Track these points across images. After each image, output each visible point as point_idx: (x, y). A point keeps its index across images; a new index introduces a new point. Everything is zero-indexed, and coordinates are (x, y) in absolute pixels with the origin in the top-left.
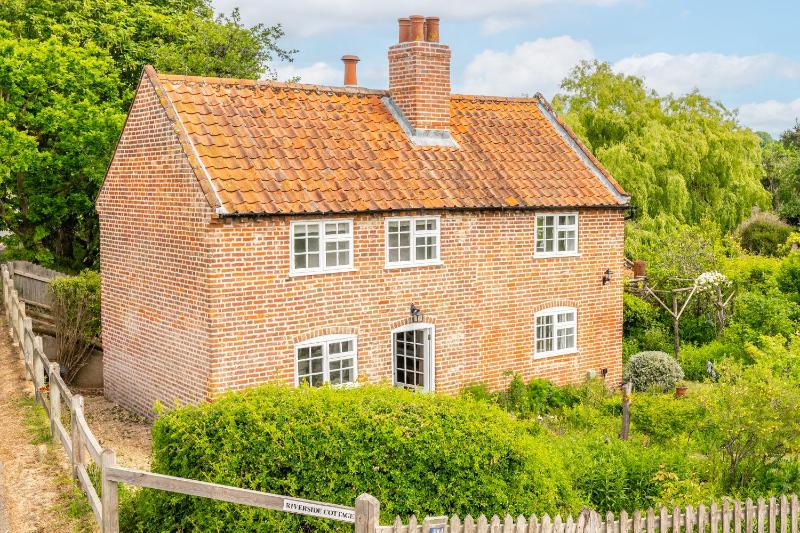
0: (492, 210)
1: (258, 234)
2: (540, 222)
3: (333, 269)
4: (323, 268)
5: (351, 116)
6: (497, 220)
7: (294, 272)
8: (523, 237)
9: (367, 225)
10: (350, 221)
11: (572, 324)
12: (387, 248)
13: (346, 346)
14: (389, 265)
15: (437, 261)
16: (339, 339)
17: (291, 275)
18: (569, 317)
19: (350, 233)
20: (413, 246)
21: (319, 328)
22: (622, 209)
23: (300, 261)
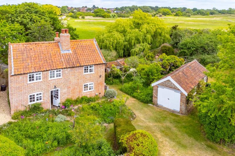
0: (73, 67)
3: (37, 81)
4: (35, 81)
5: (50, 48)
6: (74, 69)
7: (29, 82)
8: (81, 71)
9: (45, 73)
10: (41, 72)
11: (93, 85)
12: (49, 76)
13: (40, 94)
14: (50, 79)
15: (61, 77)
16: (39, 93)
17: (28, 83)
18: (92, 84)
19: (41, 74)
20: (55, 75)
21: (34, 91)
22: (104, 64)
23: (30, 80)
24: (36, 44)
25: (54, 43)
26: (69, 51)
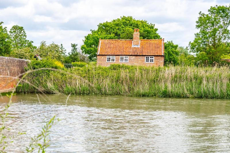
1: (103, 57)
2: (146, 57)
3: (112, 62)
4: (111, 62)
6: (138, 57)
8: (143, 59)
9: (117, 57)
10: (115, 56)
12: (120, 60)
14: (120, 62)
15: (128, 62)
19: (115, 58)
23: (108, 61)
24: (116, 41)
25: (129, 41)
26: (138, 46)
